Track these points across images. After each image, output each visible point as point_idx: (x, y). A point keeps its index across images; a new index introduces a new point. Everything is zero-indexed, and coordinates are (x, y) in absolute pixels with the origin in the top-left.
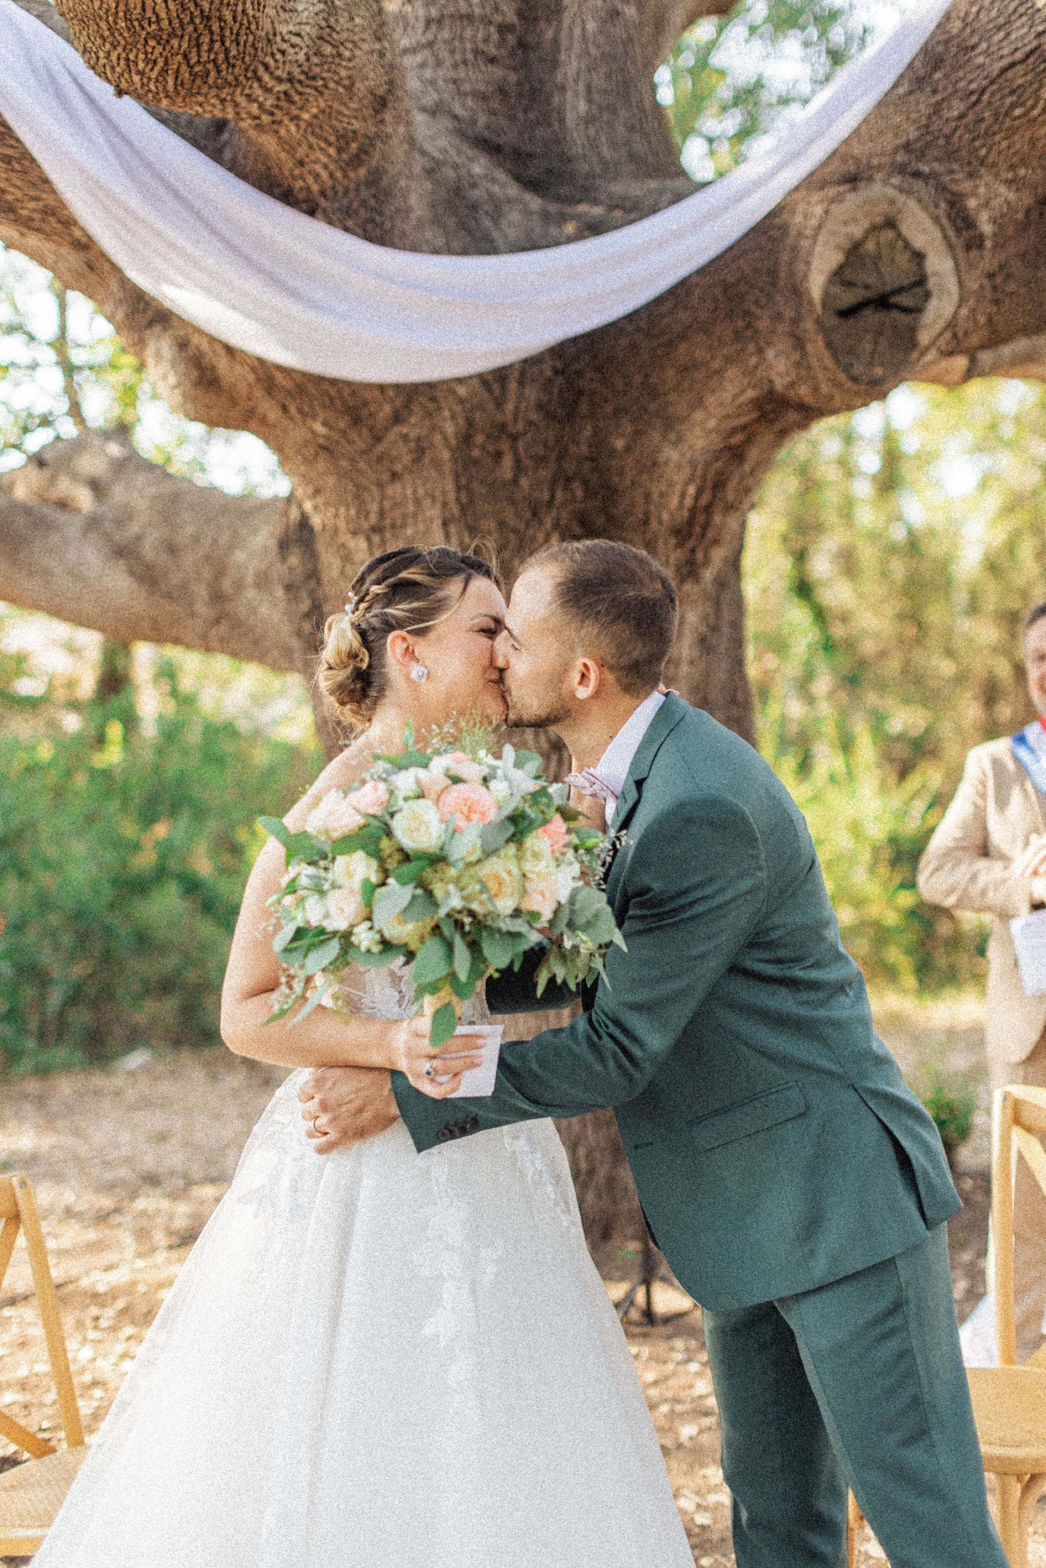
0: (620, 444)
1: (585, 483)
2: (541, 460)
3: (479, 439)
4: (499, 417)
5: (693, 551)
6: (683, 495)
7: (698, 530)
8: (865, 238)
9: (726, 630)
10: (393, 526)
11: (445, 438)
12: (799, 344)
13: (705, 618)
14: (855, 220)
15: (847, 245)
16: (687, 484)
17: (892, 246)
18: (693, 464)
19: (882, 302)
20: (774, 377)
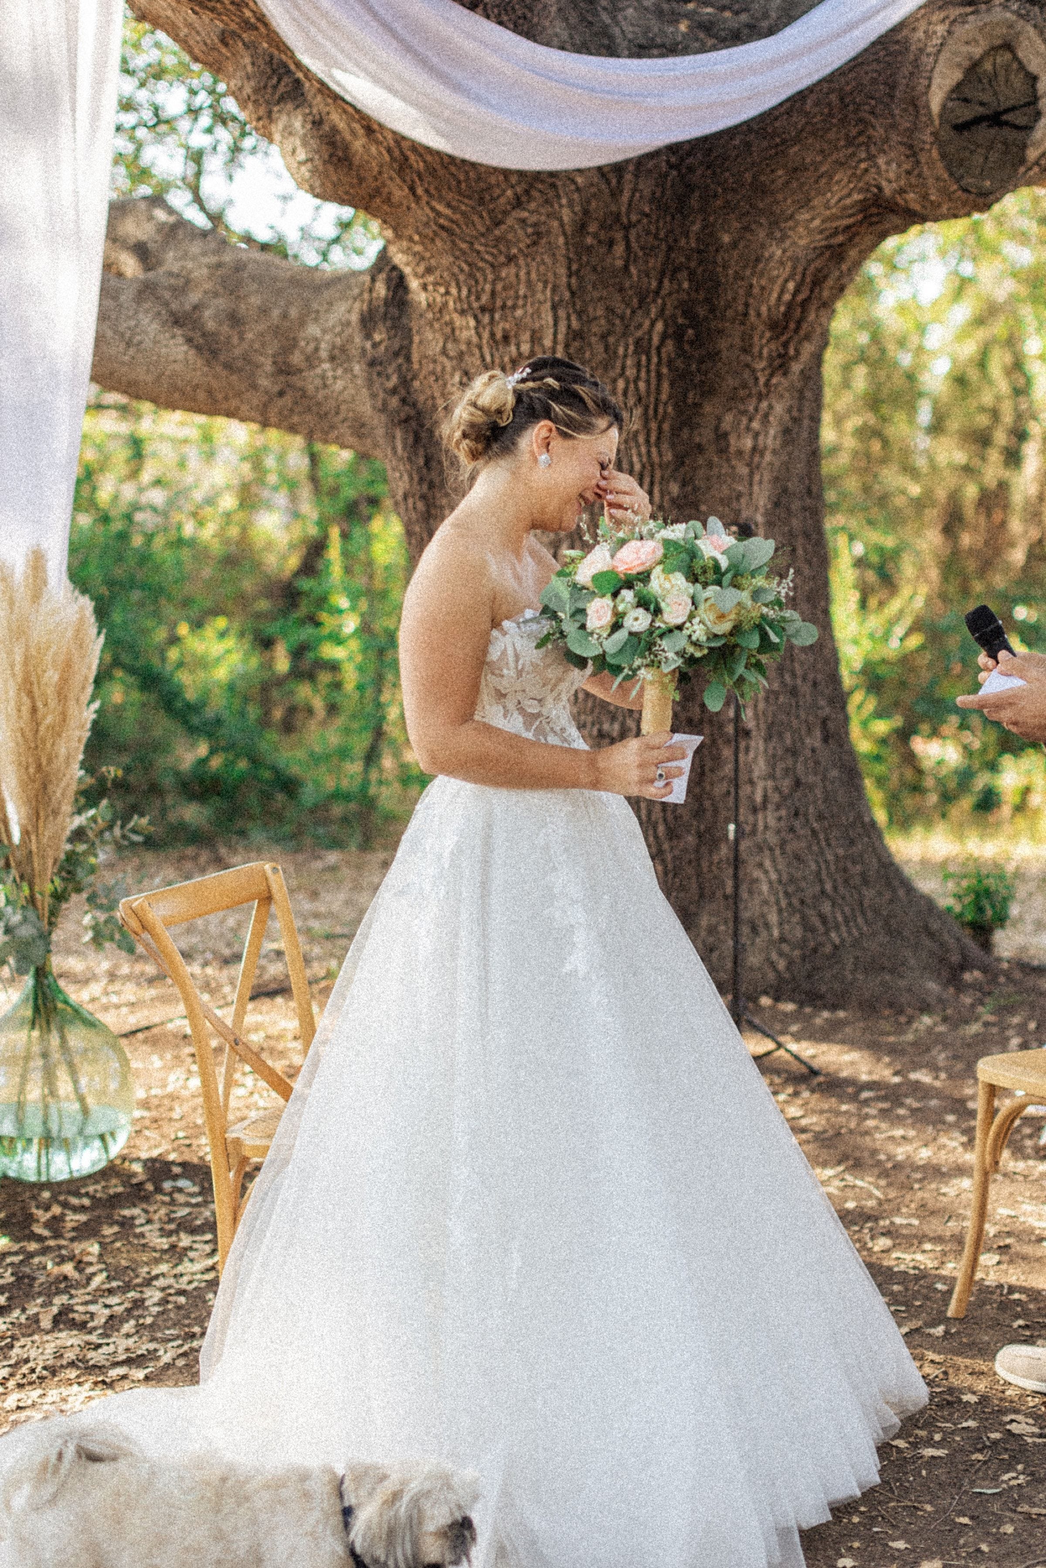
0: (726, 239)
1: (692, 274)
2: (649, 251)
3: (593, 228)
4: (614, 208)
5: (785, 345)
6: (782, 292)
7: (792, 326)
8: (982, 58)
9: (806, 422)
10: (504, 307)
11: (562, 225)
12: (913, 152)
13: (789, 410)
14: (976, 41)
15: (966, 64)
16: (786, 281)
17: (1007, 68)
18: (795, 260)
19: (995, 119)
20: (884, 184)
